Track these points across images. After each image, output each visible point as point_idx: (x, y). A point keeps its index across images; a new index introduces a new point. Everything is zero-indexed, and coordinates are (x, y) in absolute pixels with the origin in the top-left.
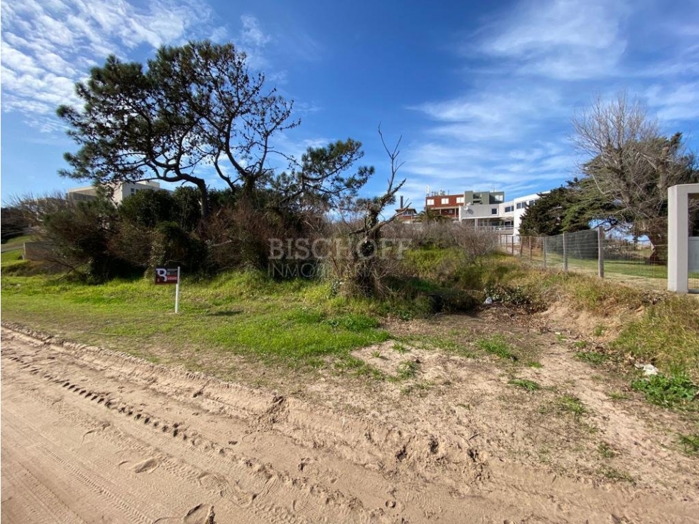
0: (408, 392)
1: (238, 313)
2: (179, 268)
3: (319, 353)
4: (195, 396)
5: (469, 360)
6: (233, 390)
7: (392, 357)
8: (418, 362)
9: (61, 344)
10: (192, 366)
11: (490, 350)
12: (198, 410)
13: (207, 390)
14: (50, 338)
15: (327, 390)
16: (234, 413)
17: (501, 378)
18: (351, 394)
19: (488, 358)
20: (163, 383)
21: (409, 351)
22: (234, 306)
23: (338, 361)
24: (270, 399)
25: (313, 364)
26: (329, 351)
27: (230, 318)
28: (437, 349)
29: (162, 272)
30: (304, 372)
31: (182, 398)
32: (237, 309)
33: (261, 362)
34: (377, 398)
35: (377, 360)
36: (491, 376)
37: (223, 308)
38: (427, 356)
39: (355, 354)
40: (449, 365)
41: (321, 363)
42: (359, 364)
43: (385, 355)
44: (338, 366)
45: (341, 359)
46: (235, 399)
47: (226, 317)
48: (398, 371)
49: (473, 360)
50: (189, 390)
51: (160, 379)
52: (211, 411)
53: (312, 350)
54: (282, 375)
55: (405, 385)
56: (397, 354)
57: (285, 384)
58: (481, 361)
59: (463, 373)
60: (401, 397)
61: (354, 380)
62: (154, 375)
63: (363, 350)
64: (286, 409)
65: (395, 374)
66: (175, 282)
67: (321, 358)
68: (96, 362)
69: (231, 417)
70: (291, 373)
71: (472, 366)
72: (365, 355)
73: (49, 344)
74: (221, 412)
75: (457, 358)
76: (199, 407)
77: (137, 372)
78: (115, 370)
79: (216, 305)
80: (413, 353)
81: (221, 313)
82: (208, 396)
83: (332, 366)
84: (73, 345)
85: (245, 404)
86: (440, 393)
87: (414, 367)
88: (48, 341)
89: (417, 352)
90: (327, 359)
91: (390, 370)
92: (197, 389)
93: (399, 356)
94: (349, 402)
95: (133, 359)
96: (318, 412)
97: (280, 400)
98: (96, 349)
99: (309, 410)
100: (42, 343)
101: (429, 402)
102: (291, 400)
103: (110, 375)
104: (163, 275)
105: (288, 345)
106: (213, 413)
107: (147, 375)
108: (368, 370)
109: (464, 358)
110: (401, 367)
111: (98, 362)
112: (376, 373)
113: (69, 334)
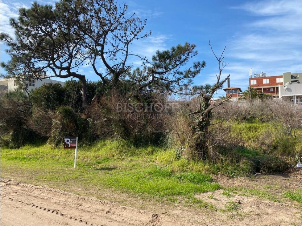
0: (232, 217)
1: (114, 169)
2: (77, 138)
3: (173, 194)
4: (107, 213)
5: (276, 203)
6: (128, 211)
7: (221, 199)
8: (239, 203)
9: (18, 184)
10: (100, 197)
11: (293, 198)
12: (111, 220)
13: (112, 211)
14: (10, 181)
15: (182, 214)
16: (131, 222)
17: (296, 215)
18: (197, 216)
19: (289, 203)
20: (85, 206)
21: (234, 196)
22: (111, 164)
23: (186, 199)
24: (151, 216)
25: (171, 200)
26: (180, 194)
27: (110, 172)
28: (254, 196)
29: (68, 141)
30: (167, 204)
31: (99, 214)
32: (112, 166)
33: (139, 198)
34: (212, 219)
35: (212, 201)
36: (289, 213)
37: (103, 165)
38: (246, 200)
39: (197, 196)
40: (261, 206)
41: (176, 200)
42: (200, 202)
43: (217, 198)
44: (186, 202)
45: (189, 198)
46: (130, 215)
47: (107, 171)
48: (225, 206)
49: (278, 204)
50: (102, 210)
51: (84, 204)
52: (118, 221)
53: (169, 193)
54: (154, 205)
55: (229, 214)
56: (225, 198)
57: (158, 209)
58: (284, 204)
59: (270, 211)
60: (228, 219)
61: (198, 209)
62: (80, 202)
63: (202, 194)
64: (160, 221)
65: (224, 208)
66: (74, 147)
67: (175, 197)
68: (42, 194)
69: (130, 224)
70: (159, 204)
71: (277, 207)
72: (204, 197)
73: (10, 184)
74: (123, 221)
75: (267, 202)
76: (111, 219)
77: (69, 200)
78: (56, 199)
79: (99, 163)
80: (236, 198)
81: (103, 169)
82: (114, 213)
83: (183, 202)
84: (26, 185)
85: (136, 218)
86: (252, 219)
87: (237, 206)
88: (9, 183)
89: (239, 197)
90: (179, 198)
91: (220, 206)
92: (107, 210)
93: (226, 199)
94: (196, 219)
95: (65, 193)
96: (179, 223)
97: (156, 216)
98: (41, 187)
99: (173, 221)
100: (5, 184)
101: (245, 222)
102: (162, 216)
103: (54, 201)
104: (68, 143)
105: (153, 188)
106: (119, 222)
107: (75, 202)
108: (206, 206)
109: (272, 202)
110: (228, 205)
111: (44, 195)
112: (212, 207)
113: (18, 179)
